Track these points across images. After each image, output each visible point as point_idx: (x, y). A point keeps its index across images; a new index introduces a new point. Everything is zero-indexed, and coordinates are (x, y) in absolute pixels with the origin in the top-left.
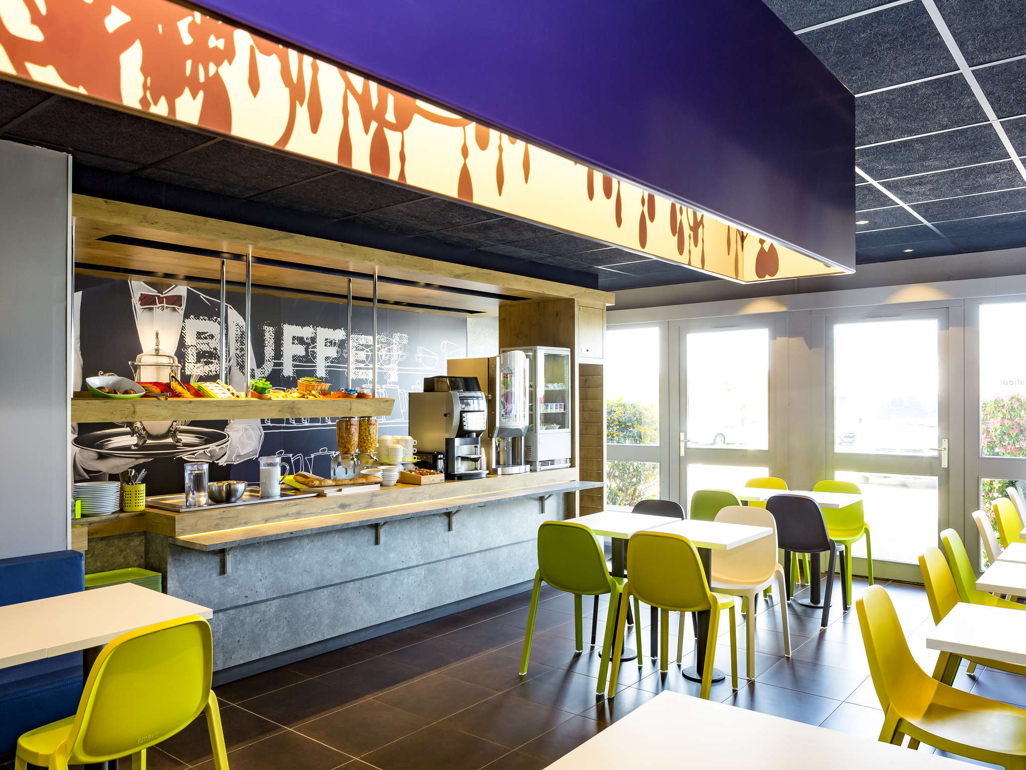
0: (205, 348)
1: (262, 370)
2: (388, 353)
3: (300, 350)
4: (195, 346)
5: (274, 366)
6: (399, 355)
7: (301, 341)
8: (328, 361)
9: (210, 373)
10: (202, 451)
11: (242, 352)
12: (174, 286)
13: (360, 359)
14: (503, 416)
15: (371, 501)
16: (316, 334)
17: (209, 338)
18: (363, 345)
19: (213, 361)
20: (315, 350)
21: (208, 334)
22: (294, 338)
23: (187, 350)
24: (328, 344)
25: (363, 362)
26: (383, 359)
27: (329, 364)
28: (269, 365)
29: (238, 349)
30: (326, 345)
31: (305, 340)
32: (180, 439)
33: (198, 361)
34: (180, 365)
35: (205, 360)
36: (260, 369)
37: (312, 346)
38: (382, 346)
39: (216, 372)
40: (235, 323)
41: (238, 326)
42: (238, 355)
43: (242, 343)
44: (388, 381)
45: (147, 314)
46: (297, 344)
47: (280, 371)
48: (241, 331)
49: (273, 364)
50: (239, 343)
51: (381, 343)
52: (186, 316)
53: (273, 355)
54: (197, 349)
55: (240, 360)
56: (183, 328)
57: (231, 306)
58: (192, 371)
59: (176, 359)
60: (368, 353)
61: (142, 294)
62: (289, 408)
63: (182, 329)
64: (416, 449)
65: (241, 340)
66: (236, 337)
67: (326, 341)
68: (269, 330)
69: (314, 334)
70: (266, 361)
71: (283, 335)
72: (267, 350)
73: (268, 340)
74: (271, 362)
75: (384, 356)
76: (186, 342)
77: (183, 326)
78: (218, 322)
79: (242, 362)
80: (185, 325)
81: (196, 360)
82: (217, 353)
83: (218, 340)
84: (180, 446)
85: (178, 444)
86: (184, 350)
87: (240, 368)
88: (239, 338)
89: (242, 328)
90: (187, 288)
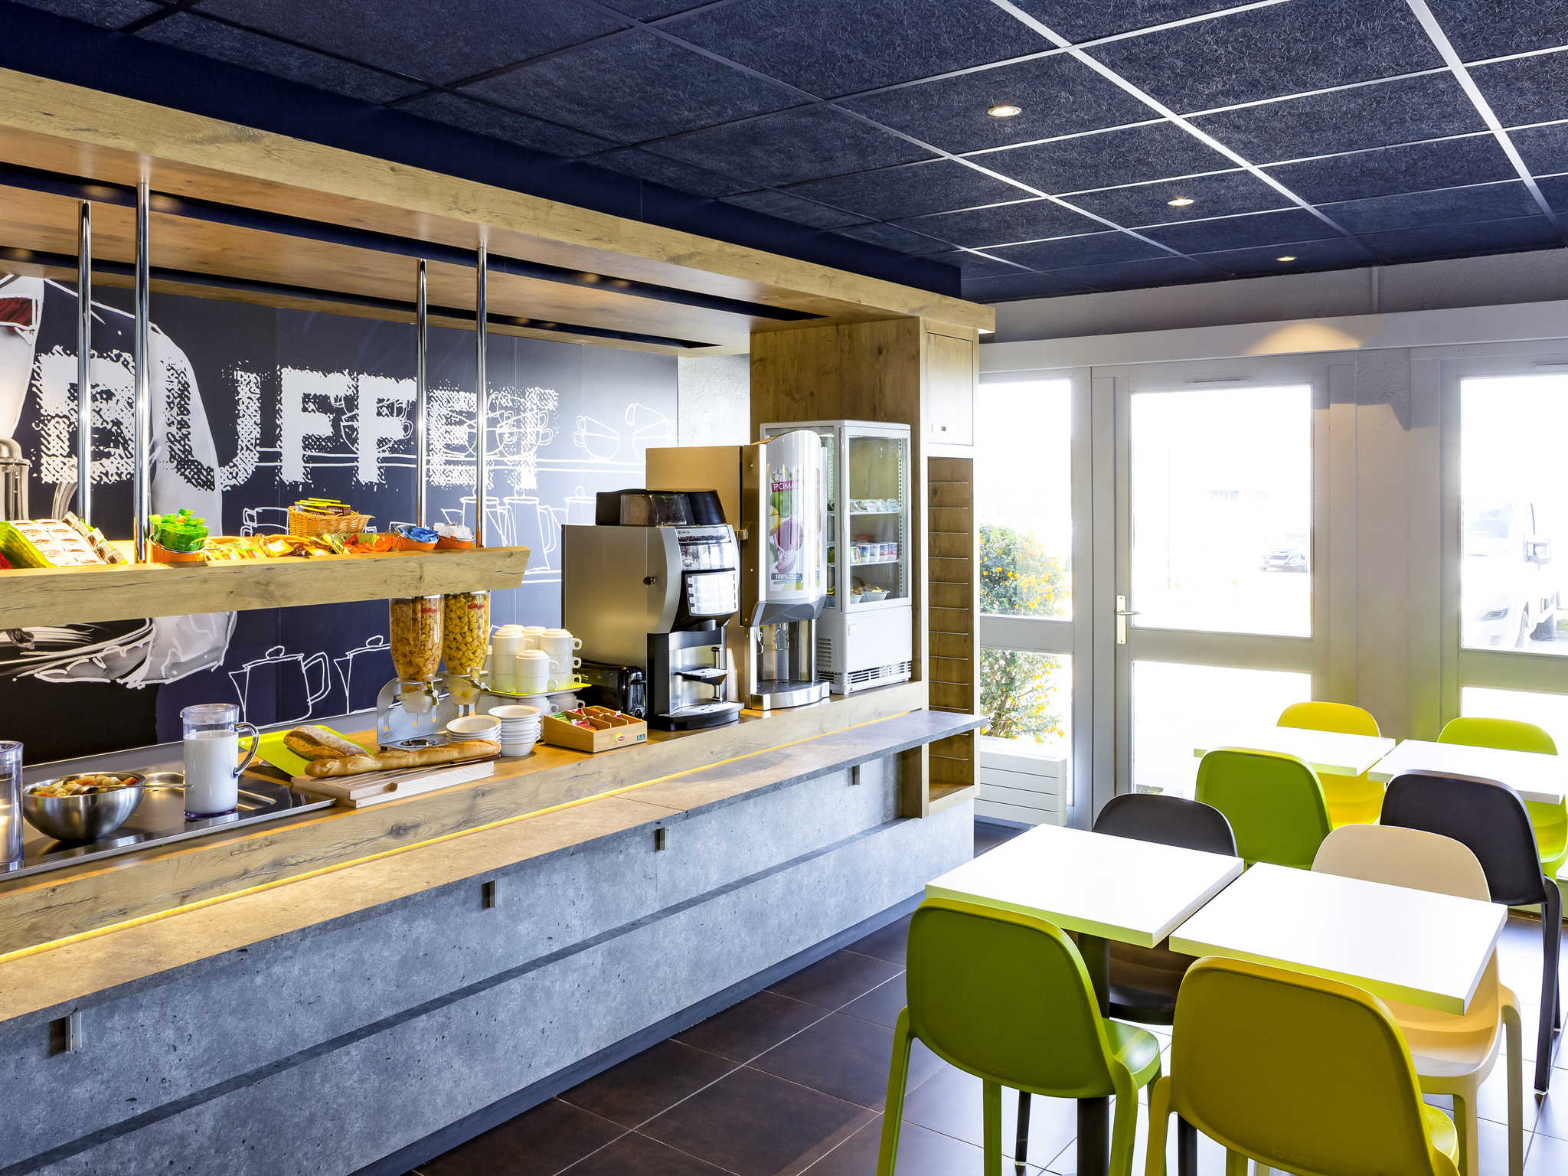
0: (92, 421)
1: (231, 470)
2: (516, 430)
3: (321, 425)
4: (65, 416)
5: (261, 460)
6: (538, 432)
7: (322, 404)
8: (384, 448)
9: (105, 479)
10: (84, 659)
11: (183, 430)
12: (10, 276)
13: (456, 442)
14: (774, 577)
15: (471, 809)
16: (356, 388)
17: (102, 398)
18: (461, 413)
19: (112, 450)
20: (355, 424)
21: (98, 389)
22: (306, 398)
23: (46, 425)
24: (385, 411)
25: (461, 449)
26: (505, 442)
27: (387, 454)
28: (249, 458)
29: (173, 423)
30: (379, 414)
31: (333, 402)
32: (30, 635)
33: (74, 451)
34: (27, 462)
36: (227, 467)
37: (349, 415)
38: (502, 415)
39: (119, 475)
40: (166, 364)
41: (172, 371)
42: (173, 436)
43: (184, 410)
44: (517, 487)
46: (313, 410)
47: (274, 472)
48: (180, 382)
49: (258, 455)
50: (176, 409)
51: (501, 408)
52: (43, 346)
53: (258, 436)
54: (71, 423)
55: (177, 447)
56: (35, 376)
57: (155, 326)
58: (57, 475)
59: (17, 447)
60: (472, 430)
62: (258, 583)
63: (33, 378)
64: (580, 660)
65: (179, 403)
66: (168, 397)
67: (381, 404)
68: (248, 380)
69: (353, 389)
70: (242, 449)
71: (281, 392)
72: (242, 425)
73: (246, 404)
74: (252, 451)
75: (506, 436)
76: (41, 407)
77: (34, 371)
78: (123, 363)
79: (183, 453)
80: (38, 367)
81: (68, 450)
82: (122, 432)
83: (123, 403)
84: (28, 650)
85: (24, 645)
86: (38, 426)
87: (177, 467)
88: (176, 398)
89: (182, 375)
90: (46, 284)
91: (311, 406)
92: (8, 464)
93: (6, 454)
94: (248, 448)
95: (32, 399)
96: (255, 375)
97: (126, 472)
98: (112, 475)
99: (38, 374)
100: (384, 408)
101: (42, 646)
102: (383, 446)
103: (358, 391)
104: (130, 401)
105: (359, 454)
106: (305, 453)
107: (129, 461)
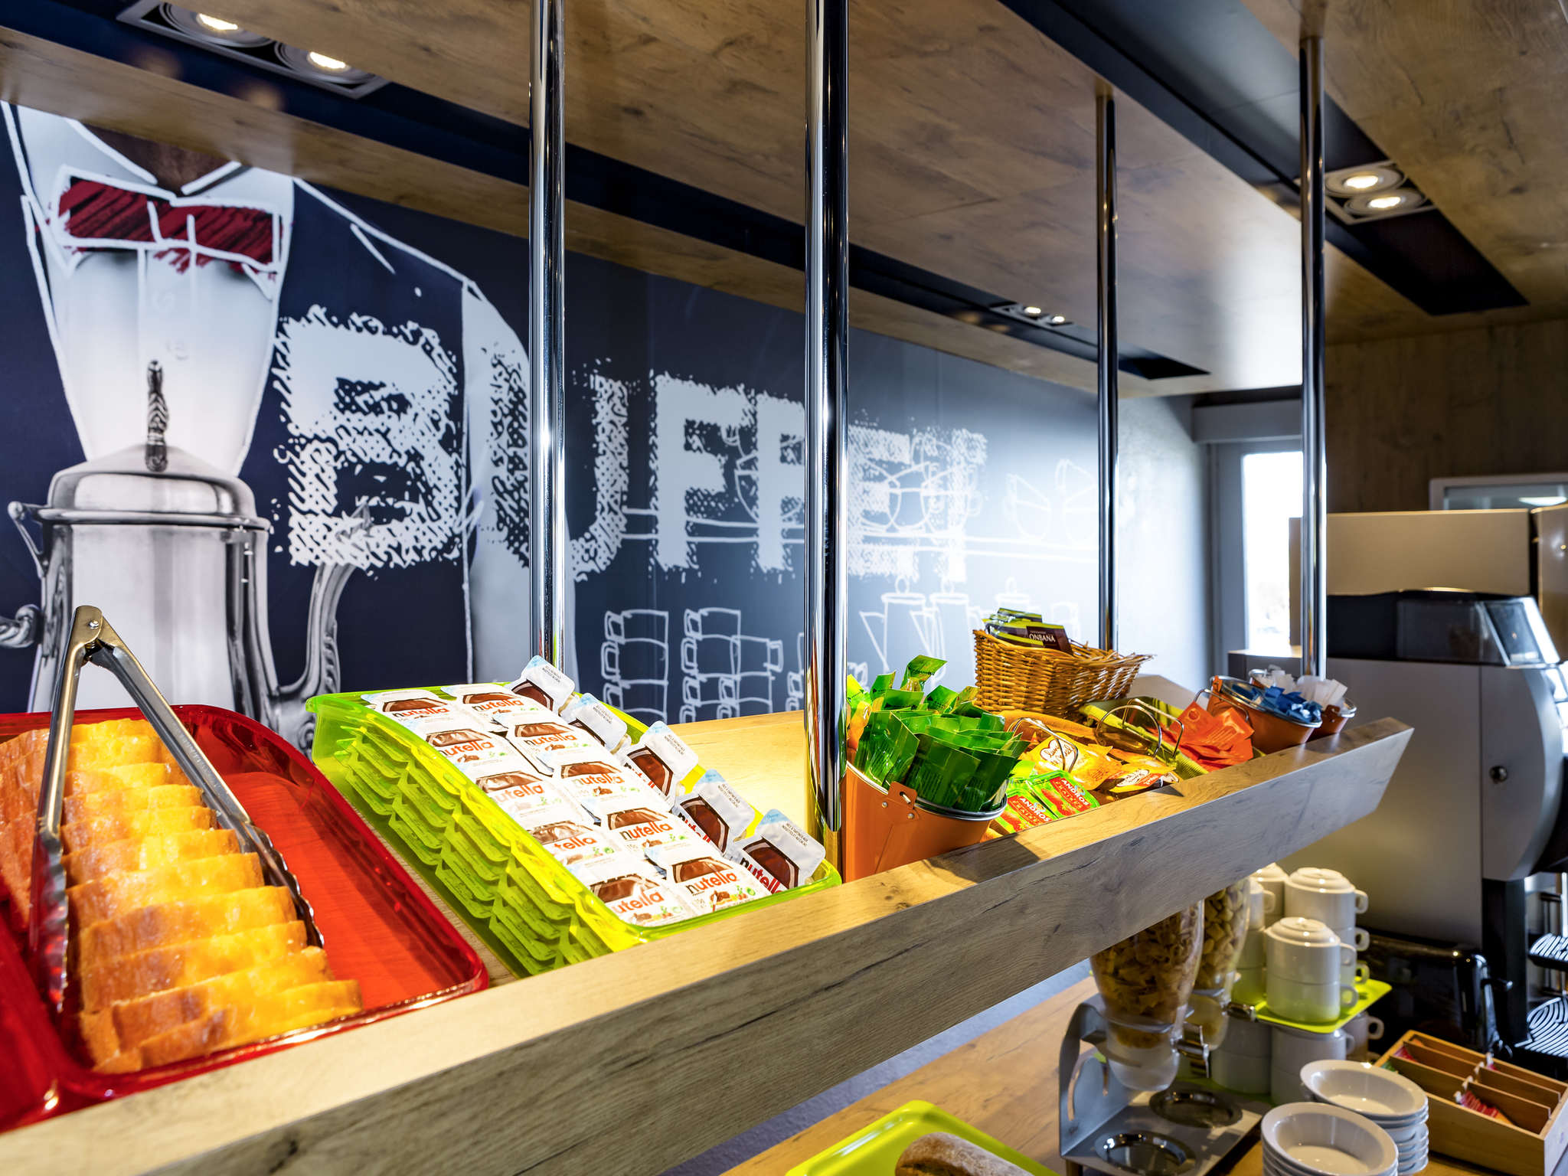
0: (374, 450)
1: (587, 546)
3: (710, 474)
4: (330, 440)
5: (628, 528)
6: (966, 496)
13: (875, 507)
16: (754, 415)
17: (390, 409)
19: (408, 506)
20: (753, 474)
21: (384, 392)
22: (690, 427)
23: (297, 455)
25: (880, 518)
27: (794, 525)
28: (613, 526)
29: (501, 459)
30: (783, 459)
31: (724, 435)
33: (345, 505)
34: (265, 523)
35: (374, 501)
36: (582, 540)
37: (745, 458)
38: (927, 468)
40: (490, 355)
41: (500, 368)
42: (502, 483)
43: (518, 438)
44: (944, 580)
45: (102, 276)
46: (699, 449)
47: (646, 549)
48: (511, 389)
49: (625, 521)
50: (505, 437)
51: (927, 458)
52: (292, 306)
53: (625, 488)
54: (340, 453)
55: (508, 503)
56: (278, 359)
57: (474, 285)
58: (318, 550)
60: (894, 491)
61: (74, 181)
63: (274, 364)
65: (511, 425)
66: (494, 413)
68: (610, 393)
69: (750, 416)
70: (603, 509)
71: (656, 415)
73: (607, 432)
75: (932, 501)
76: (289, 420)
77: (276, 350)
78: (424, 347)
79: (517, 513)
80: (284, 344)
81: (334, 503)
82: (423, 473)
83: (424, 420)
86: (283, 455)
87: (508, 539)
88: (505, 416)
89: (514, 375)
90: (296, 188)
91: (696, 442)
92: (230, 527)
93: (227, 507)
94: (611, 509)
95: (273, 403)
96: (619, 383)
97: (429, 546)
98: (407, 551)
99: (284, 357)
100: (789, 451)
102: (789, 511)
103: (756, 420)
104: (436, 417)
105: (760, 524)
106: (689, 519)
107: (434, 526)
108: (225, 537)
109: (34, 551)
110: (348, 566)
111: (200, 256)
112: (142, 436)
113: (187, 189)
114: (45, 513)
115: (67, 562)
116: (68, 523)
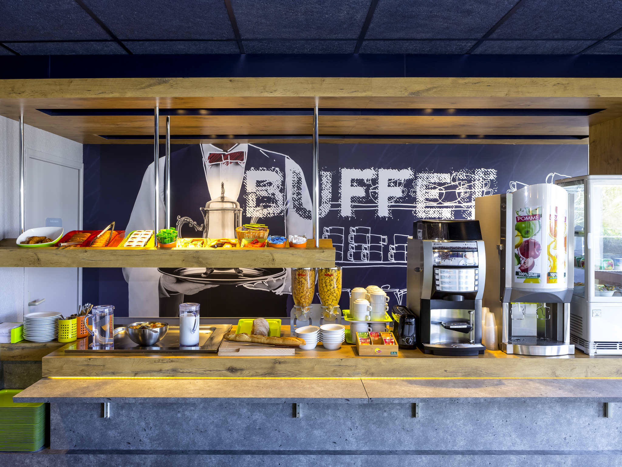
0: (264, 194)
2: (468, 190)
3: (360, 192)
4: (255, 193)
5: (331, 207)
7: (360, 183)
10: (260, 282)
12: (237, 144)
13: (432, 197)
15: (273, 368)
16: (377, 175)
18: (435, 183)
19: (271, 205)
20: (377, 191)
21: (266, 182)
22: (353, 181)
23: (248, 196)
25: (434, 200)
27: (393, 204)
28: (326, 207)
29: (295, 193)
30: (389, 186)
31: (365, 181)
32: (242, 271)
33: (258, 205)
34: (242, 209)
35: (264, 204)
37: (373, 187)
38: (460, 184)
40: (292, 171)
41: (295, 173)
42: (295, 198)
43: (299, 188)
45: (214, 169)
46: (356, 186)
47: (338, 212)
49: (330, 205)
50: (296, 188)
51: (460, 180)
52: (247, 168)
53: (331, 197)
54: (257, 195)
56: (245, 179)
57: (288, 157)
58: (252, 214)
59: (238, 204)
60: (441, 191)
61: (210, 154)
63: (244, 179)
65: (297, 185)
66: (293, 183)
67: (390, 182)
68: (326, 175)
69: (375, 175)
70: (323, 203)
71: (341, 179)
72: (324, 193)
73: (325, 184)
74: (328, 204)
75: (462, 194)
76: (246, 190)
77: (244, 177)
78: (276, 172)
79: (299, 205)
80: (246, 176)
81: (255, 205)
82: (275, 198)
83: (275, 187)
84: (241, 276)
85: (240, 274)
86: (245, 196)
87: (296, 210)
88: (296, 184)
89: (299, 174)
90: (248, 145)
91: (355, 184)
92: (235, 210)
93: (235, 207)
94: (326, 203)
95: (243, 187)
96: (329, 172)
97: (276, 213)
98: (271, 214)
99: (246, 178)
100: (391, 183)
101: (246, 275)
102: (391, 200)
104: (278, 186)
105: (379, 204)
106: (352, 204)
107: (278, 208)
108: (234, 212)
109: (203, 215)
110: (258, 217)
111: (230, 162)
112: (220, 195)
113: (228, 151)
114: (205, 209)
115: (208, 217)
116: (208, 210)
